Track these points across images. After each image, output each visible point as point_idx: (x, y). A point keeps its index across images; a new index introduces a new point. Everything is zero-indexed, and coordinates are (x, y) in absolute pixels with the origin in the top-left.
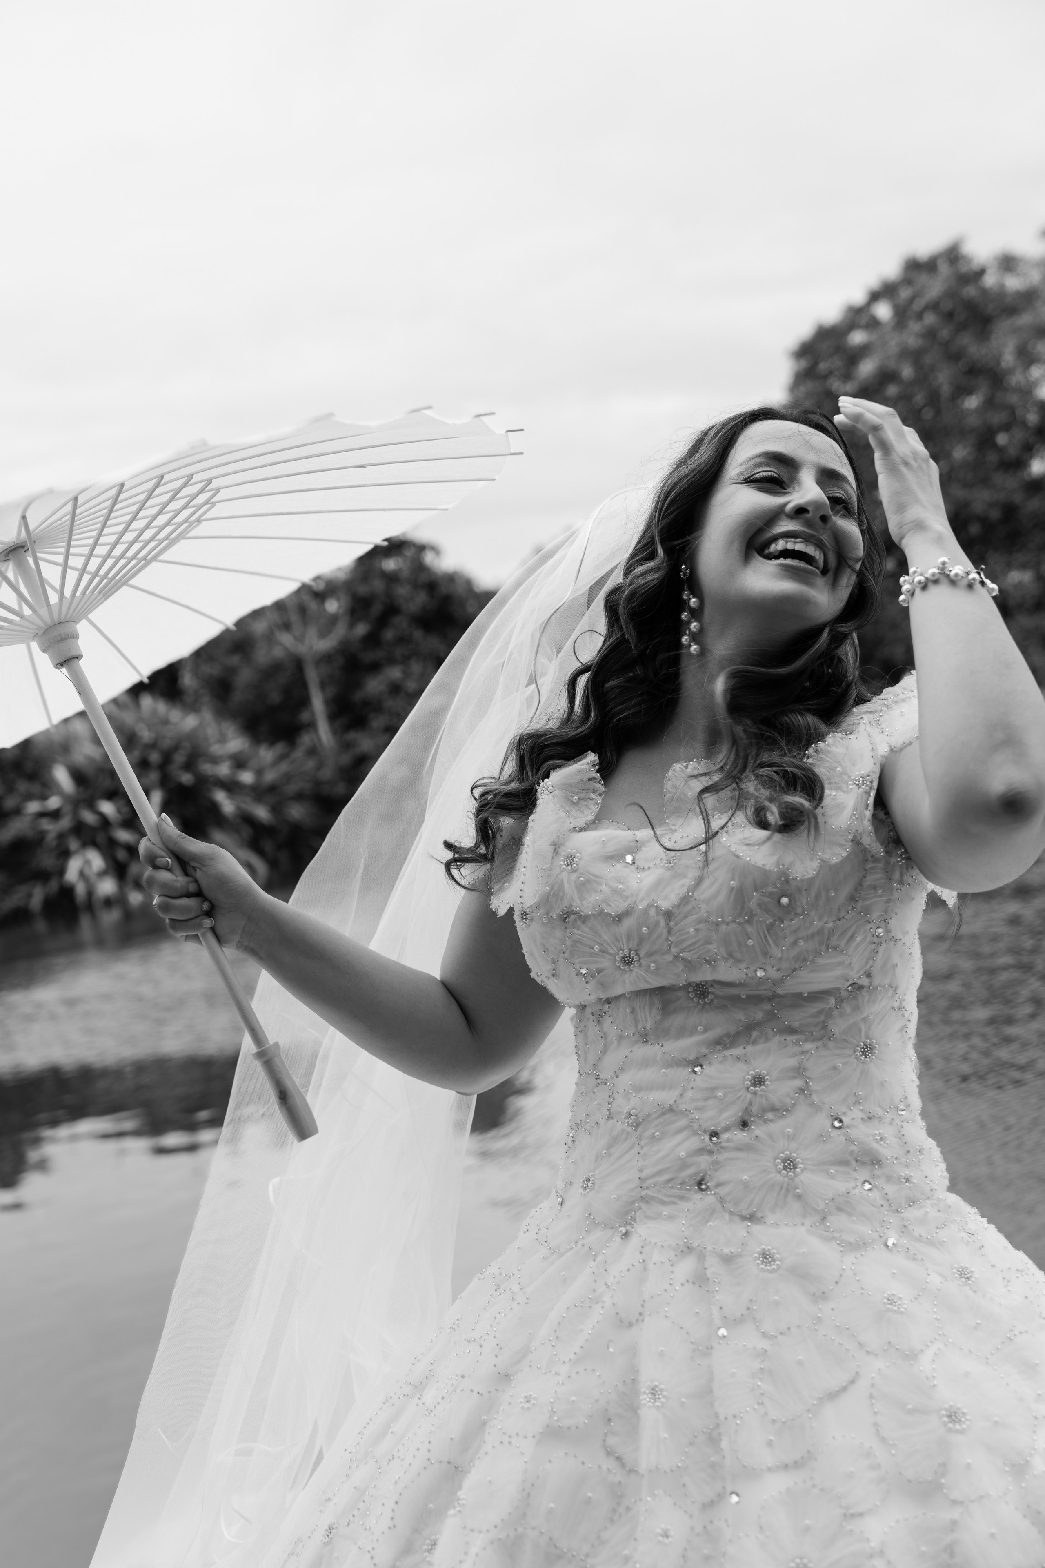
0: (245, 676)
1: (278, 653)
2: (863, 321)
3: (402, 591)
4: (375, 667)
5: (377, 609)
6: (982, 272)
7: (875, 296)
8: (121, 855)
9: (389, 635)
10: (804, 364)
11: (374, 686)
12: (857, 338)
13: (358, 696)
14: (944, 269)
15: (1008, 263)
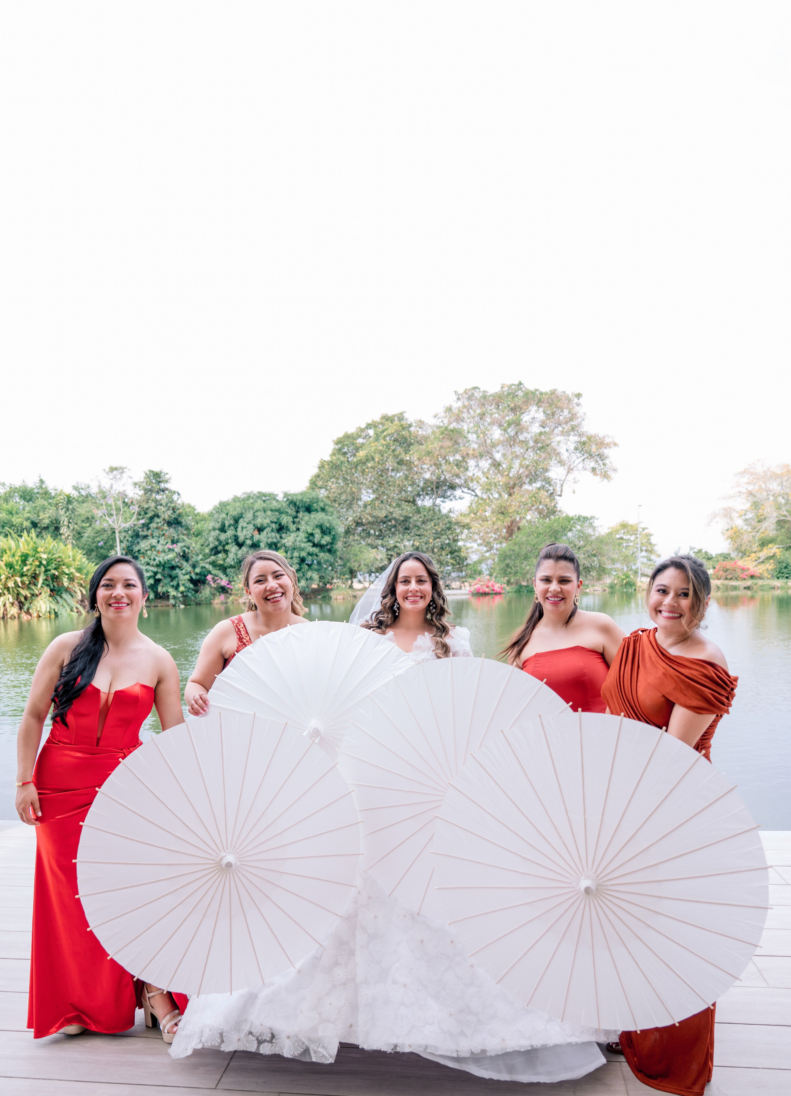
0: (88, 533)
1: (105, 525)
2: (364, 434)
3: (161, 509)
4: (145, 537)
5: (150, 514)
6: (410, 426)
7: (369, 426)
8: (23, 600)
9: (153, 525)
10: (337, 447)
11: (144, 545)
12: (360, 441)
13: (136, 549)
14: (396, 422)
15: (421, 424)
